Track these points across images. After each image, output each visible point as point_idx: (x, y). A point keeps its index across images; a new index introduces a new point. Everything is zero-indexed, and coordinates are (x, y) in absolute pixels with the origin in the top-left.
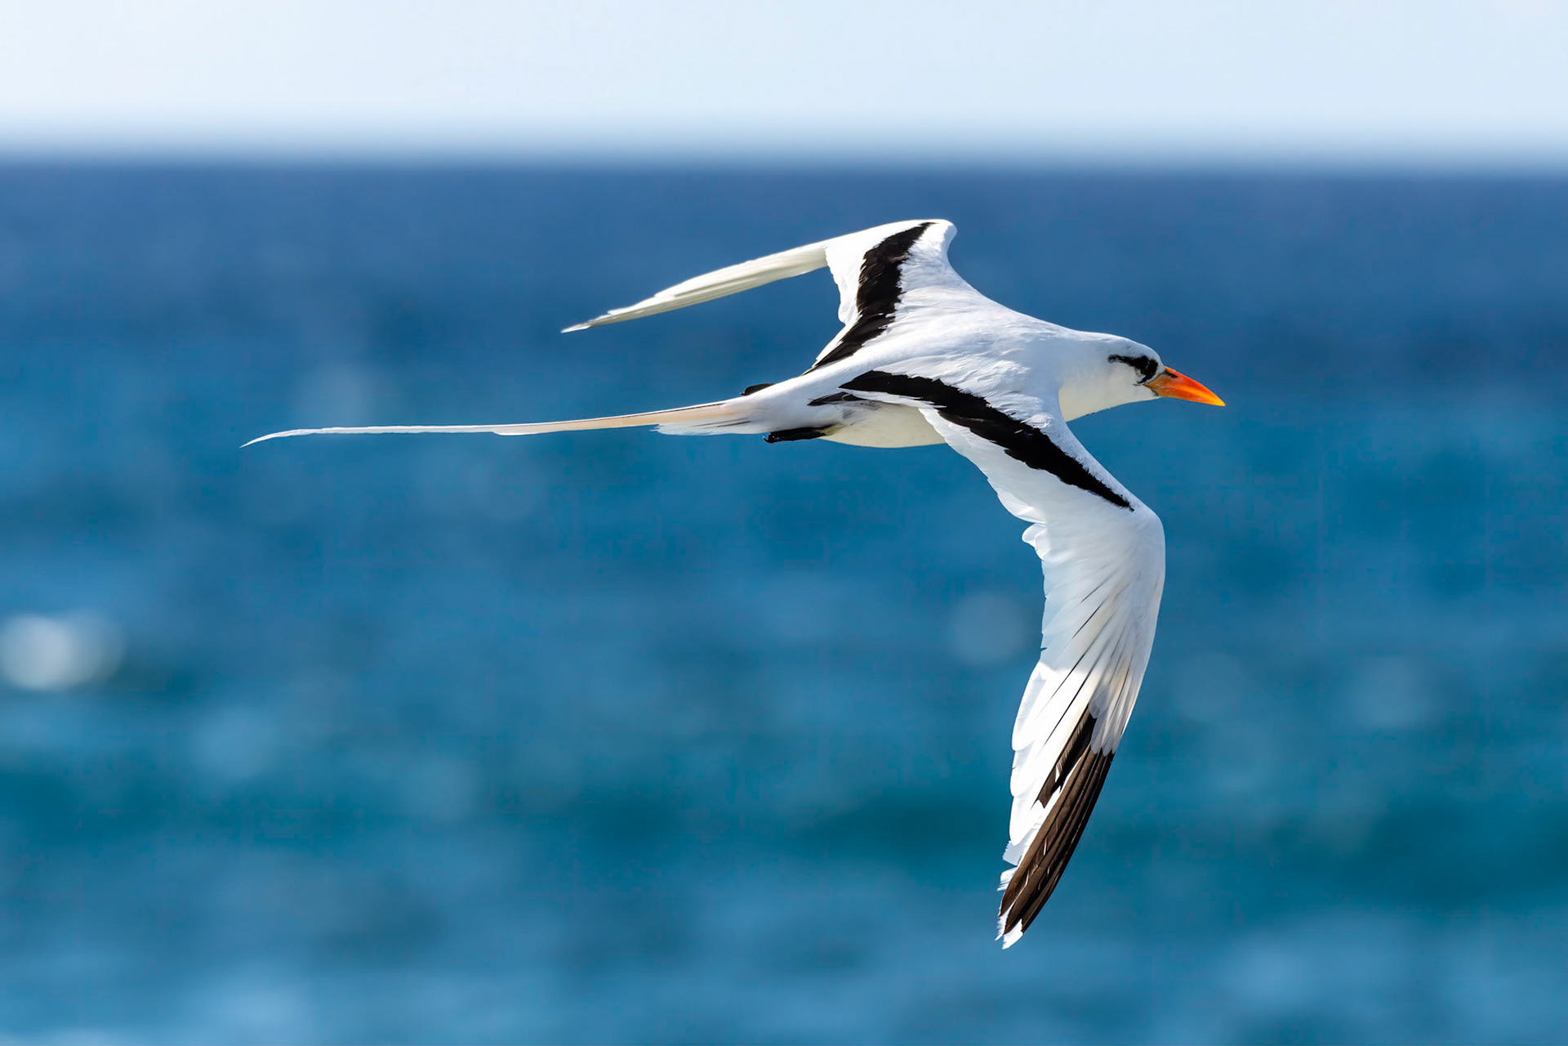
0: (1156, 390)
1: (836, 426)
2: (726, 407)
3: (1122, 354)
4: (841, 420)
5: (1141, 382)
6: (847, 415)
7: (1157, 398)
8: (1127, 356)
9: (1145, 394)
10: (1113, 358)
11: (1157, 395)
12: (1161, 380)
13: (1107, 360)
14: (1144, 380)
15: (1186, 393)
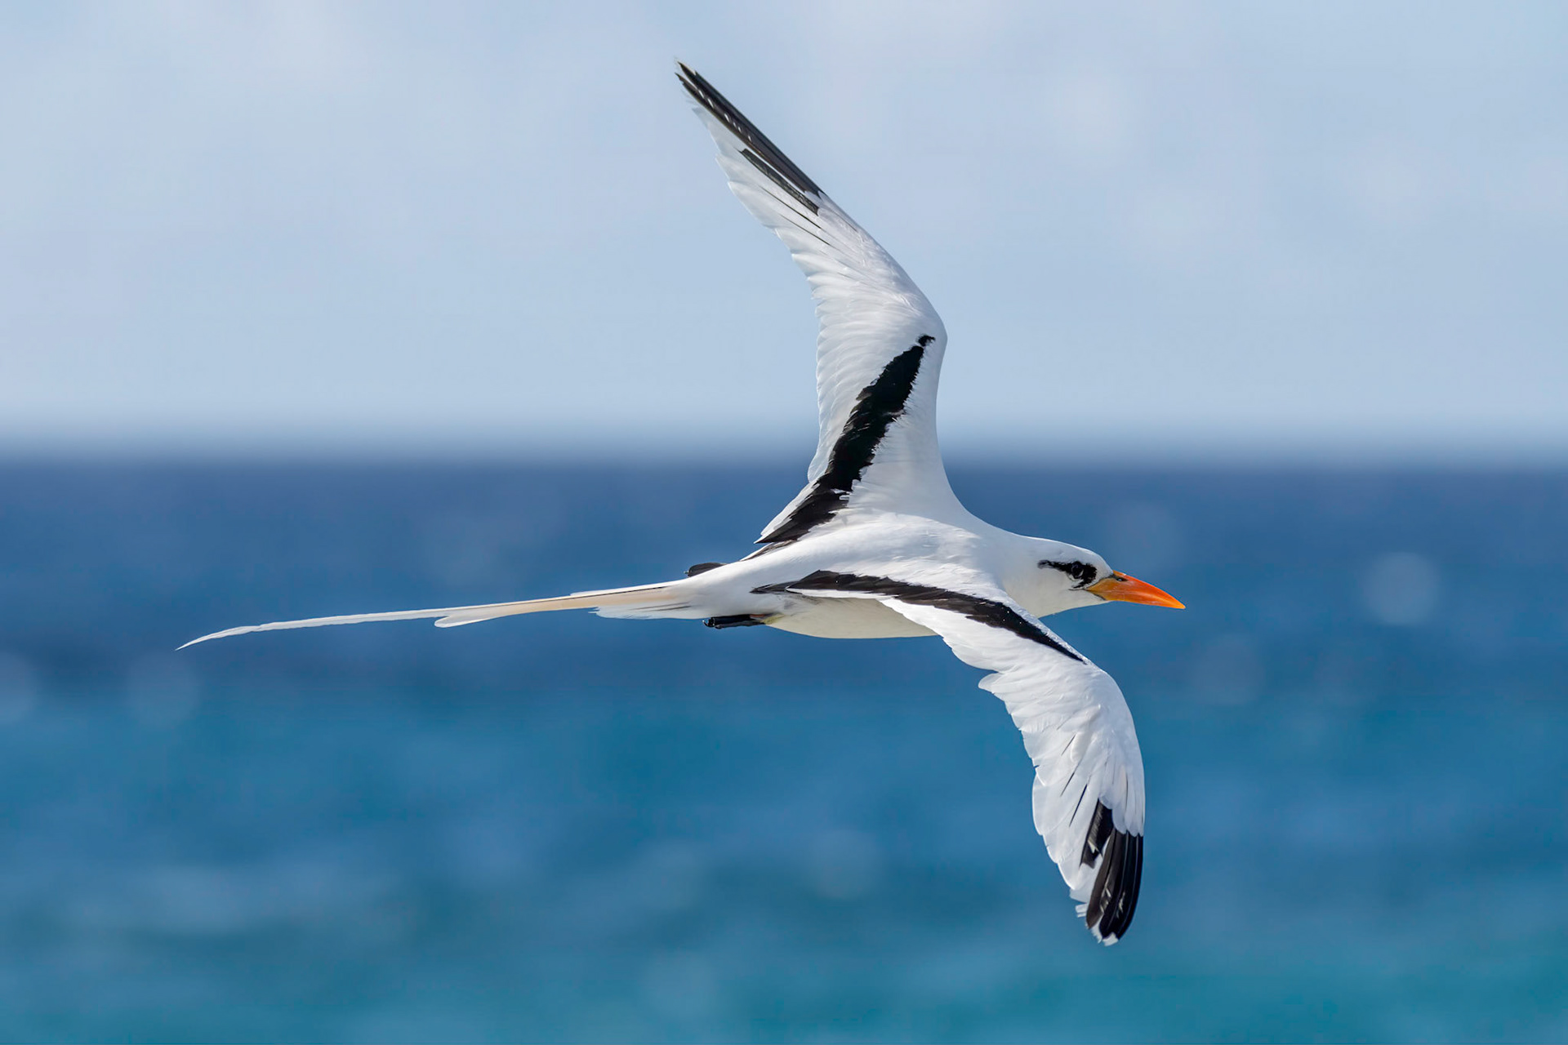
0: (1102, 594)
1: (777, 616)
2: (668, 591)
3: (1052, 559)
4: (781, 609)
5: (1079, 586)
6: (788, 606)
7: (1103, 602)
8: (1058, 561)
9: (1086, 600)
10: (1043, 564)
11: (1104, 599)
12: (1105, 584)
13: (1036, 565)
14: (1082, 584)
15: (1140, 596)
